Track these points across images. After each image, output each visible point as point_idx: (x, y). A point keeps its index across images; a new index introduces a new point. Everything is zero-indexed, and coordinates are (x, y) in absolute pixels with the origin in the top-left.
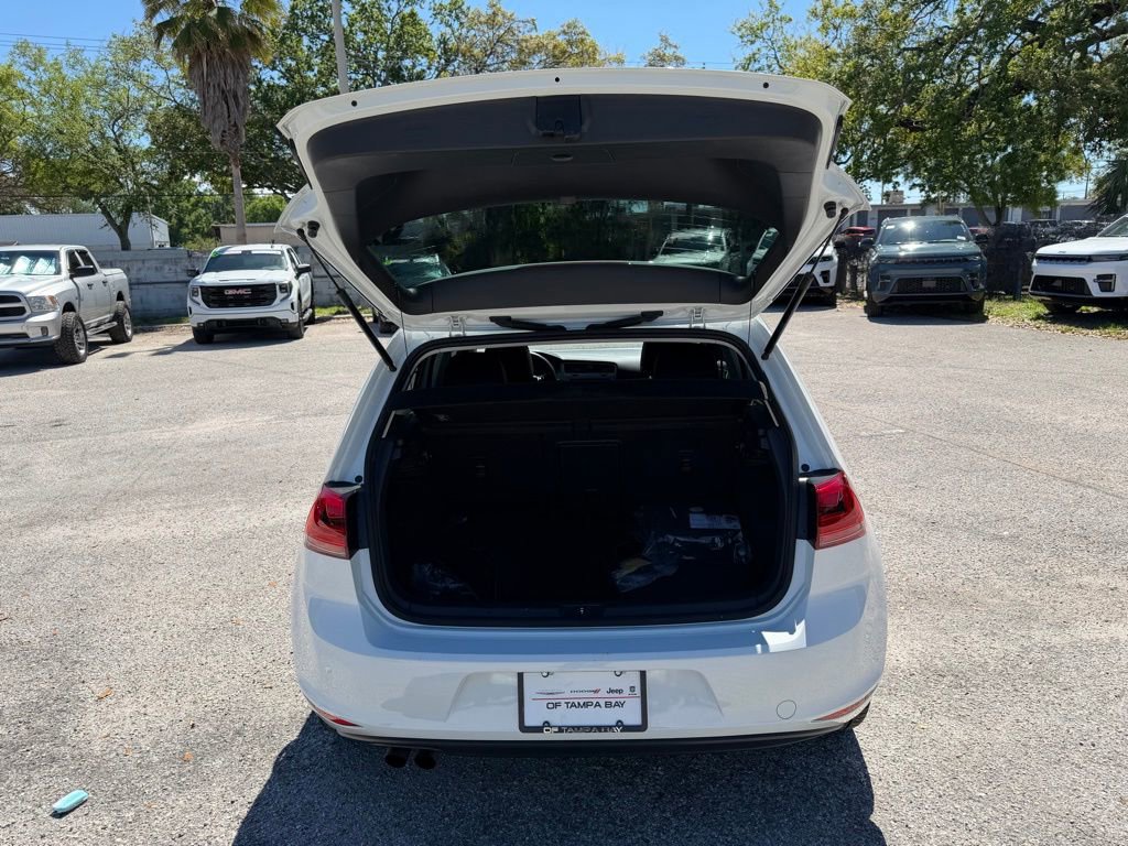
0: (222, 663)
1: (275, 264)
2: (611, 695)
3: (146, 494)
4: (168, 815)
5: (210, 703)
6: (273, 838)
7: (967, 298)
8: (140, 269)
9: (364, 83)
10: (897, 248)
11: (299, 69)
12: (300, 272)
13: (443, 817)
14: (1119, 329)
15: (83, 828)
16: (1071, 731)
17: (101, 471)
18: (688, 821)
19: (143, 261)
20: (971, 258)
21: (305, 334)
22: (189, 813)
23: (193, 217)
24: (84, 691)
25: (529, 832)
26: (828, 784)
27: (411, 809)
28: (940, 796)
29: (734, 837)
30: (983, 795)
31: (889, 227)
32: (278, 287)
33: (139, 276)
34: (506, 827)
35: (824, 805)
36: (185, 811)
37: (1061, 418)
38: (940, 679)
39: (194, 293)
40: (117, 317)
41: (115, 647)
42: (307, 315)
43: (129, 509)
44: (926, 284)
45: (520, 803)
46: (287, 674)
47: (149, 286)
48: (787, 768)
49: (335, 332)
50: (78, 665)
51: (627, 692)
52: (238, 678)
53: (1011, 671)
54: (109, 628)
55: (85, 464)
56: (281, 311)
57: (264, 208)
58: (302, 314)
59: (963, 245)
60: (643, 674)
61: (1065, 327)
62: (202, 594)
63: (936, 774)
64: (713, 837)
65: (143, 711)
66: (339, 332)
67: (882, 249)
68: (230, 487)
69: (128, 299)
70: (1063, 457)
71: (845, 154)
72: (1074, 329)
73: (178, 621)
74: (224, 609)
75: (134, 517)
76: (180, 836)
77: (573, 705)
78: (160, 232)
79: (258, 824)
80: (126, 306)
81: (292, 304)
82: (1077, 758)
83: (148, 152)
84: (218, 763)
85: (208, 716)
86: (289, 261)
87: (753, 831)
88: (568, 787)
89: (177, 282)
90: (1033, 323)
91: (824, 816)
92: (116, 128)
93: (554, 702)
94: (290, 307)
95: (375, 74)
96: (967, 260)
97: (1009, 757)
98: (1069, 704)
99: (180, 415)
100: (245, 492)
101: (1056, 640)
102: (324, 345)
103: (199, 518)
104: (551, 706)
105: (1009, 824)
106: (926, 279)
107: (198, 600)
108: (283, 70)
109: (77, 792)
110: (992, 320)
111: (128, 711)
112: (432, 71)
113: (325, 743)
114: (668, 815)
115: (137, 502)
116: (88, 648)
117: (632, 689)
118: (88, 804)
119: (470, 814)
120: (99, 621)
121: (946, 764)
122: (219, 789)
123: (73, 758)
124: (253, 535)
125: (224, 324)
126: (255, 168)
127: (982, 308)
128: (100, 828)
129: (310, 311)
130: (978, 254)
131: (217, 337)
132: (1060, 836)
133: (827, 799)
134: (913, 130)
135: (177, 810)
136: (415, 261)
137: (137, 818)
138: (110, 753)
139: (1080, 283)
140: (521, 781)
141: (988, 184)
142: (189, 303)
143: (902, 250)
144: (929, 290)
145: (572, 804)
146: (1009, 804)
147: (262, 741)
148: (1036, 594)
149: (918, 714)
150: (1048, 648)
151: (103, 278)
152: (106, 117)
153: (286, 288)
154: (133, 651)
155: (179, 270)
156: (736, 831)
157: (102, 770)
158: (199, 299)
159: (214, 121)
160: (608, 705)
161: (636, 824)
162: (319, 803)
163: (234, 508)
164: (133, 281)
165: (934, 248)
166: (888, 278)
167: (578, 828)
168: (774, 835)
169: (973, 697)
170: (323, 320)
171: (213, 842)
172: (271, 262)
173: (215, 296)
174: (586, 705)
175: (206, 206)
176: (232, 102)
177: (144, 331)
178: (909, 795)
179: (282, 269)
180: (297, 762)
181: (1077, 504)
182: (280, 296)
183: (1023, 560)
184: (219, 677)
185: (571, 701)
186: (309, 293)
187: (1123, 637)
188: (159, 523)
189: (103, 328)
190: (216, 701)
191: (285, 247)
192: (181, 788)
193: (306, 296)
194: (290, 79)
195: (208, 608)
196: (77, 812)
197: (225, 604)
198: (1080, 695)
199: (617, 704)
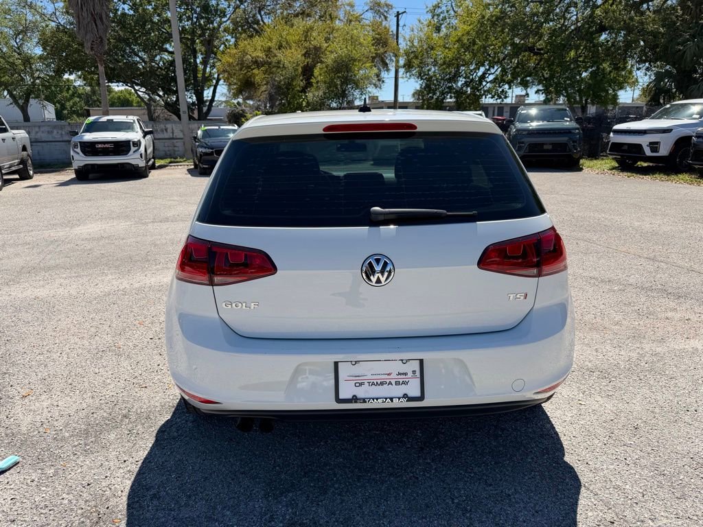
0: (110, 373)
1: (129, 129)
2: (399, 376)
3: (49, 269)
4: (79, 471)
5: (103, 398)
6: (156, 484)
7: (570, 156)
8: (37, 132)
9: (185, 15)
10: (528, 125)
11: (141, 4)
12: (145, 134)
13: (275, 467)
14: (662, 175)
15: (17, 482)
16: (680, 403)
17: (17, 255)
18: (443, 464)
19: (39, 127)
20: (573, 131)
21: (150, 175)
22: (93, 469)
23: (71, 103)
24: (13, 392)
25: (335, 475)
26: (531, 439)
27: (251, 462)
28: (605, 444)
29: (475, 473)
30: (632, 443)
31: (523, 112)
32: (131, 143)
33: (37, 137)
34: (320, 472)
35: (531, 452)
36: (91, 468)
37: (637, 224)
38: (592, 373)
39: (75, 146)
40: (23, 162)
41: (33, 363)
42: (151, 163)
43: (38, 278)
44: (546, 147)
45: (327, 456)
46: (156, 378)
47: (43, 144)
48: (503, 430)
49: (169, 174)
50: (7, 375)
51: (410, 375)
52: (122, 382)
53: (635, 368)
54: (28, 352)
55: (5, 251)
56: (134, 159)
57: (119, 98)
58: (147, 162)
59: (568, 123)
60: (421, 361)
61: (629, 174)
62: (93, 330)
63: (600, 431)
64: (461, 474)
65: (56, 404)
66: (172, 174)
67: (519, 125)
68: (106, 265)
69: (30, 151)
70: (643, 245)
71: (493, 68)
72: (635, 175)
73: (77, 347)
74: (109, 338)
75: (41, 283)
76: (88, 485)
77: (373, 384)
78: (50, 112)
79: (144, 476)
80: (28, 155)
81: (141, 155)
82: (687, 419)
83: (41, 57)
84: (112, 436)
85: (103, 406)
86: (139, 127)
87: (487, 470)
88: (358, 445)
89: (63, 141)
90: (610, 172)
91: (532, 458)
92: (18, 41)
93: (360, 382)
94: (139, 157)
95: (192, 9)
96: (570, 132)
97: (644, 419)
98: (675, 387)
99: (69, 221)
100: (117, 267)
101: (659, 350)
102: (163, 181)
103: (87, 284)
104: (358, 385)
105: (652, 460)
106: (546, 144)
107: (90, 333)
108: (131, 4)
109: (11, 457)
110: (585, 170)
111: (45, 404)
112: (231, 9)
113: (187, 421)
114: (429, 461)
115: (43, 273)
116: (13, 364)
117: (414, 372)
118: (19, 465)
119: (293, 464)
120: (20, 347)
121: (605, 424)
122: (115, 453)
123: (7, 435)
124: (125, 292)
125: (96, 167)
126: (113, 69)
127: (579, 162)
128: (29, 481)
129: (153, 160)
130: (578, 129)
131: (91, 176)
132: (686, 467)
133: (532, 448)
134: (536, 54)
135: (85, 468)
136: (222, 127)
137: (55, 474)
138: (34, 431)
139: (638, 147)
140: (326, 442)
141: (578, 91)
142: (72, 153)
143: (531, 126)
144: (548, 151)
145: (363, 456)
146: (650, 448)
147: (143, 421)
148: (641, 323)
149: (581, 395)
150: (655, 354)
151: (13, 136)
152: (11, 32)
153: (137, 144)
154: (46, 366)
155: (63, 133)
156: (476, 470)
157: (28, 443)
158: (79, 150)
159: (86, 35)
160: (397, 383)
161: (408, 467)
162: (187, 460)
163: (110, 277)
164: (32, 140)
165: (550, 125)
166: (523, 143)
167: (369, 471)
168: (501, 472)
169: (614, 384)
170: (161, 167)
171: (113, 488)
172: (127, 127)
173: (90, 148)
174: (382, 384)
175: (79, 96)
176: (98, 22)
177: (41, 173)
178: (585, 444)
179: (134, 131)
180: (169, 434)
181: (656, 272)
182: (133, 149)
183: (630, 303)
184: (108, 381)
185: (372, 381)
186: (152, 148)
187: (700, 347)
188: (59, 286)
189: (13, 169)
190: (108, 396)
191: (135, 118)
192: (86, 452)
193: (150, 150)
194: (136, 10)
195: (97, 338)
196: (12, 471)
197: (109, 336)
198: (681, 382)
199: (403, 383)
